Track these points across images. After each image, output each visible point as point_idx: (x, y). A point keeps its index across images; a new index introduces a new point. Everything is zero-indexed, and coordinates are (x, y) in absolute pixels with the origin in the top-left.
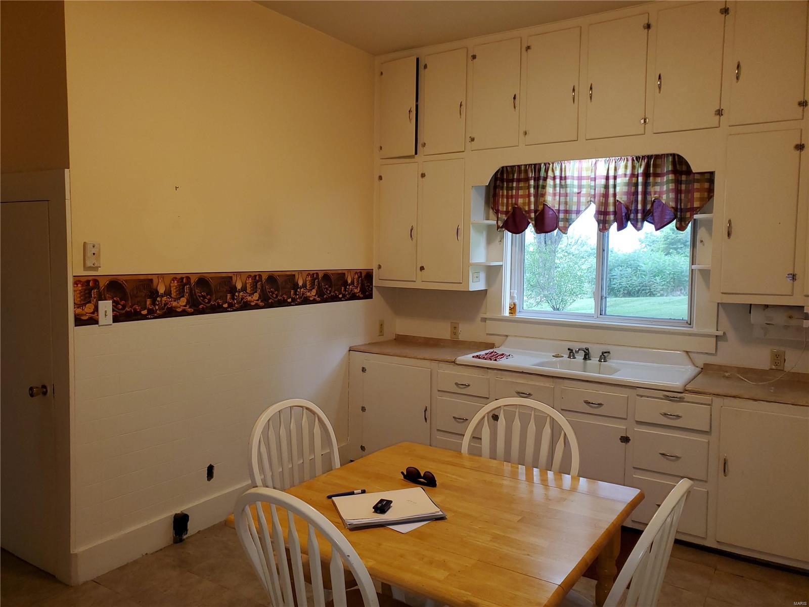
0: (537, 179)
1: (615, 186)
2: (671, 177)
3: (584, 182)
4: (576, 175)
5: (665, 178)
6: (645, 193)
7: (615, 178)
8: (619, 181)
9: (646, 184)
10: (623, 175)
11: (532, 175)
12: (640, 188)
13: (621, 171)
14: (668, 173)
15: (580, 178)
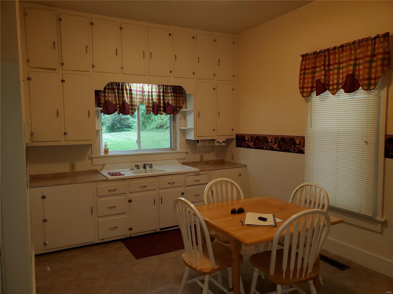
0: (118, 89)
1: (152, 96)
2: (173, 94)
3: (138, 93)
4: (135, 89)
5: (170, 95)
6: (164, 100)
7: (152, 92)
8: (154, 94)
9: (163, 96)
10: (156, 92)
11: (116, 87)
12: (162, 98)
13: (154, 90)
14: (171, 93)
15: (137, 91)
